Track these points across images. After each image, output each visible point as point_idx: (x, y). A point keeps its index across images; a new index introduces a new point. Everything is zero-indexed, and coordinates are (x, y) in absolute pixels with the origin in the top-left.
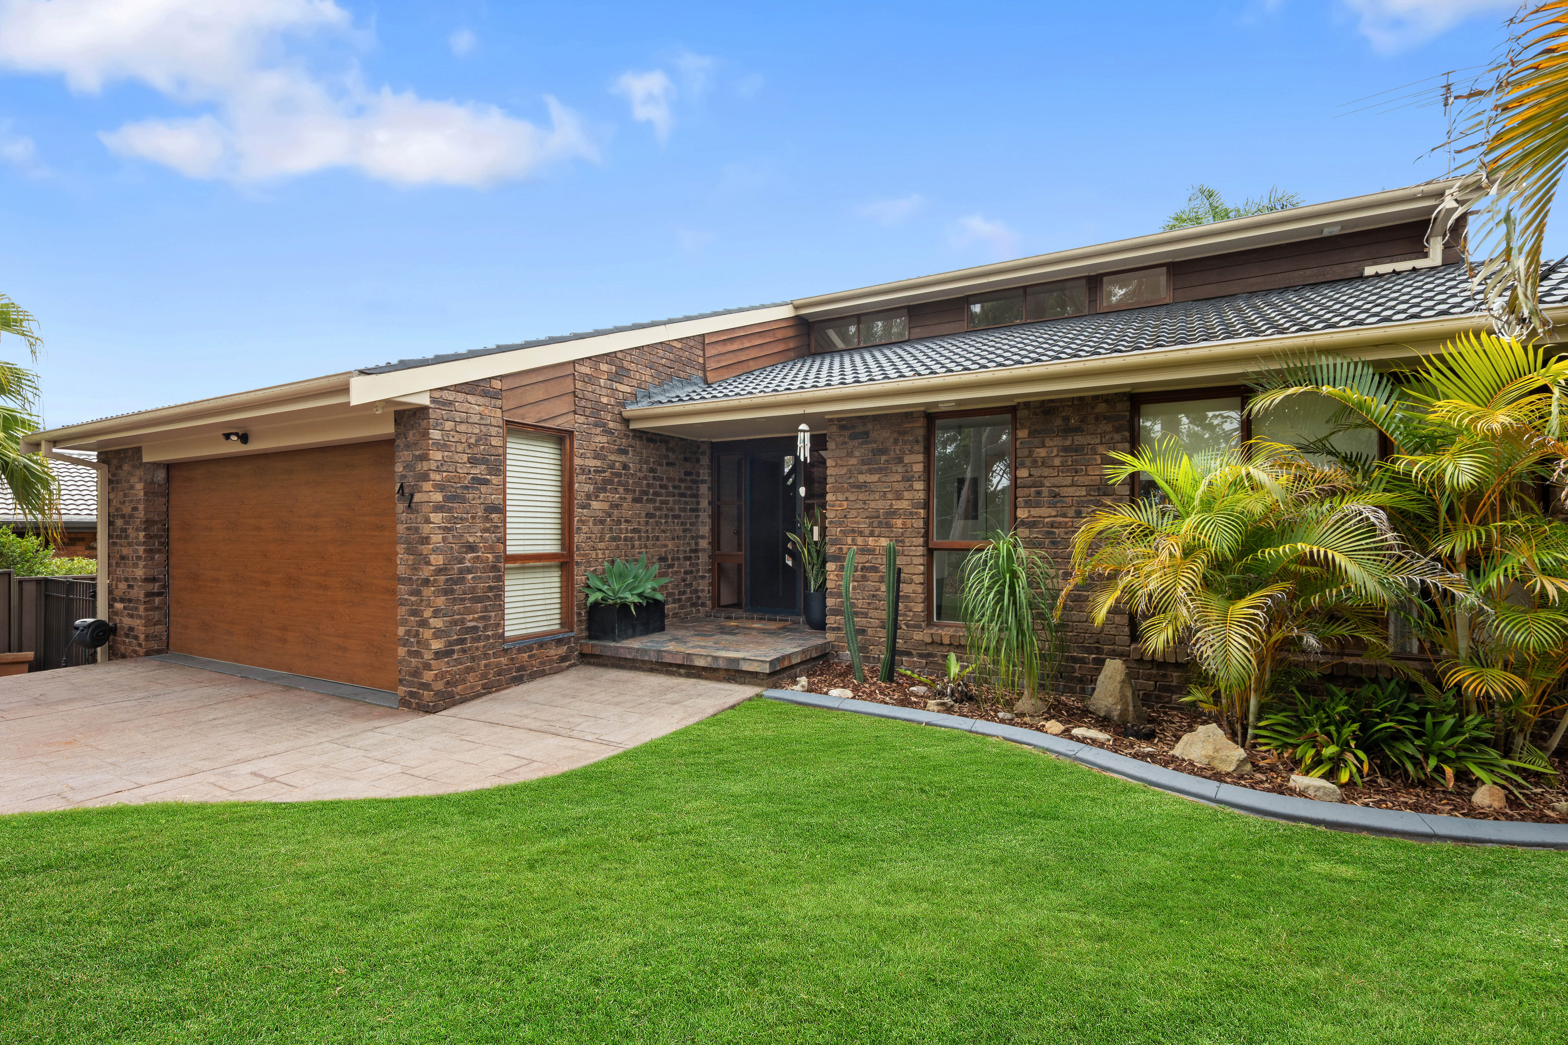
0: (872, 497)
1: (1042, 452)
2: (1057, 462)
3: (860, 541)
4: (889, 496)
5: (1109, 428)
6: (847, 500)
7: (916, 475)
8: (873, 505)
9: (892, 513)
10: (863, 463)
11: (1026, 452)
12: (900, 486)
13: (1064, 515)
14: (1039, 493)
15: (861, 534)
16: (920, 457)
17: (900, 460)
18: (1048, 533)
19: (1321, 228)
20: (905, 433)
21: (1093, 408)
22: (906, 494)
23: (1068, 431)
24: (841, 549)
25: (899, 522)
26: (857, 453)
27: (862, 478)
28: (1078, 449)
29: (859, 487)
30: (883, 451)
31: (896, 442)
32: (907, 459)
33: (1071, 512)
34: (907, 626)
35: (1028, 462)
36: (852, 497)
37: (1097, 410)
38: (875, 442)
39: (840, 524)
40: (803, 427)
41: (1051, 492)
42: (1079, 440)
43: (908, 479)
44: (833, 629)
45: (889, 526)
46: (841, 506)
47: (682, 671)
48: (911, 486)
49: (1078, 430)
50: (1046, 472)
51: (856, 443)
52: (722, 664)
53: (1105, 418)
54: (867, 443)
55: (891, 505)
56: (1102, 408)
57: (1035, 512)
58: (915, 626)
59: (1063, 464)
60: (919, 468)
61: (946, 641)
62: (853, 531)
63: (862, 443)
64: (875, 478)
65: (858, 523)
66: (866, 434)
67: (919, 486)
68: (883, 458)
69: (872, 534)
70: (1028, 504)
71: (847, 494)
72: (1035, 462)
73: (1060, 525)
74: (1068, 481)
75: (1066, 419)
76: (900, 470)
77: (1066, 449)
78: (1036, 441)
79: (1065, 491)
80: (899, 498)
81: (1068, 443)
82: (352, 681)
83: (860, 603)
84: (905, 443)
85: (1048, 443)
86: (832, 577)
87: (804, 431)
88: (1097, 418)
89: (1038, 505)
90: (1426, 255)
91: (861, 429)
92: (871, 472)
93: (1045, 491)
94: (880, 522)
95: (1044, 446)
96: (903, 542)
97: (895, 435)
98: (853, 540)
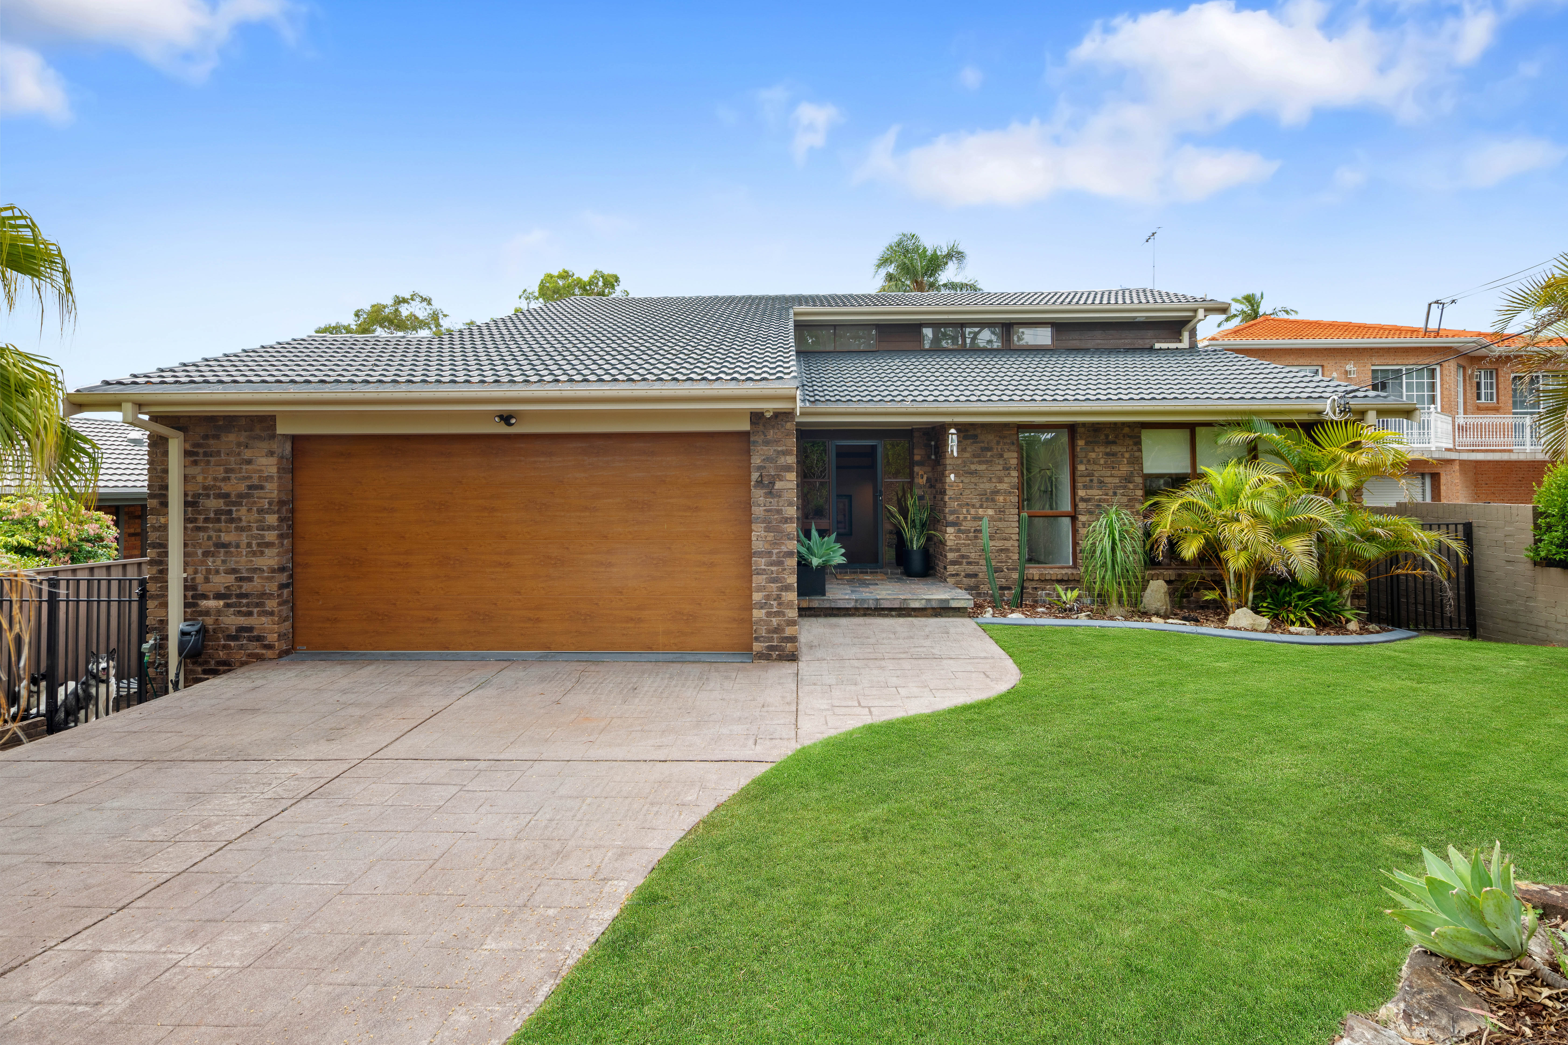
0: (981, 481)
1: (1093, 455)
2: (1102, 461)
3: (972, 511)
4: (994, 480)
5: (1131, 443)
6: (962, 482)
7: (1013, 467)
8: (982, 486)
9: (996, 492)
10: (974, 456)
11: (1084, 454)
12: (1002, 473)
13: (1107, 495)
14: (1091, 481)
15: (973, 506)
16: (1015, 455)
17: (1001, 456)
18: (1098, 505)
19: (1136, 317)
20: (1005, 437)
21: (1122, 430)
22: (1006, 479)
23: (1108, 443)
24: (958, 517)
25: (1001, 498)
26: (969, 449)
27: (973, 467)
28: (1114, 455)
29: (971, 473)
30: (989, 449)
31: (998, 443)
32: (1006, 455)
33: (1111, 493)
34: (1008, 569)
35: (1085, 461)
36: (966, 480)
37: (1124, 432)
38: (983, 442)
39: (957, 499)
40: (953, 431)
41: (1098, 480)
42: (1115, 448)
43: (1007, 469)
44: (953, 575)
45: (993, 500)
46: (958, 486)
47: (893, 613)
48: (1009, 474)
49: (1114, 443)
50: (1096, 467)
51: (969, 442)
52: (934, 605)
53: (1129, 436)
54: (976, 443)
55: (995, 486)
56: (1126, 430)
57: (1090, 492)
58: (1013, 569)
59: (1106, 463)
60: (1014, 462)
61: (1036, 578)
62: (968, 504)
63: (974, 443)
64: (983, 467)
65: (971, 499)
66: (975, 437)
67: (1015, 474)
68: (989, 454)
69: (981, 507)
70: (1085, 487)
71: (962, 478)
72: (1089, 461)
73: (1105, 501)
74: (1109, 474)
75: (1107, 436)
76: (1001, 462)
77: (1107, 454)
78: (1089, 448)
79: (1107, 480)
80: (1001, 481)
81: (1108, 450)
82: (651, 649)
83: (973, 555)
84: (1005, 444)
85: (1097, 449)
86: (951, 537)
87: (952, 434)
88: (1124, 436)
89: (1091, 488)
90: (1180, 341)
91: (971, 432)
92: (980, 463)
93: (1095, 480)
94: (987, 499)
95: (1094, 451)
96: (1004, 512)
97: (997, 438)
98: (967, 511)
